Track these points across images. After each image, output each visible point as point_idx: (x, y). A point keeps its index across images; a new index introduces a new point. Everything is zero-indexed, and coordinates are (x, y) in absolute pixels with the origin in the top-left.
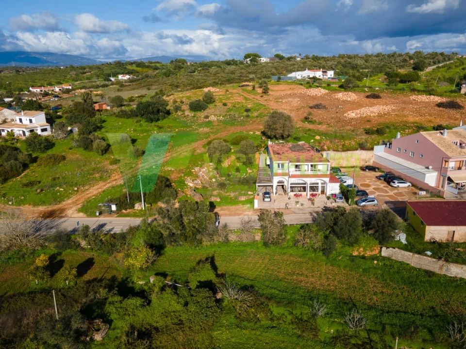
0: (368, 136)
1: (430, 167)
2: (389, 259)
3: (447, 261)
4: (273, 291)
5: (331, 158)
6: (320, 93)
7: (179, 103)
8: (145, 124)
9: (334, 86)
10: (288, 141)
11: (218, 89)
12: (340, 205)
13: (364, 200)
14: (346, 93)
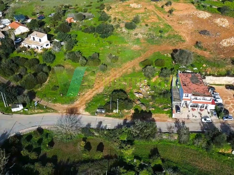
4: (186, 170)
5: (210, 80)
6: (205, 16)
7: (117, 20)
8: (101, 39)
9: (214, 7)
10: (187, 67)
11: (139, 6)
12: (214, 119)
13: (227, 118)
14: (222, 19)
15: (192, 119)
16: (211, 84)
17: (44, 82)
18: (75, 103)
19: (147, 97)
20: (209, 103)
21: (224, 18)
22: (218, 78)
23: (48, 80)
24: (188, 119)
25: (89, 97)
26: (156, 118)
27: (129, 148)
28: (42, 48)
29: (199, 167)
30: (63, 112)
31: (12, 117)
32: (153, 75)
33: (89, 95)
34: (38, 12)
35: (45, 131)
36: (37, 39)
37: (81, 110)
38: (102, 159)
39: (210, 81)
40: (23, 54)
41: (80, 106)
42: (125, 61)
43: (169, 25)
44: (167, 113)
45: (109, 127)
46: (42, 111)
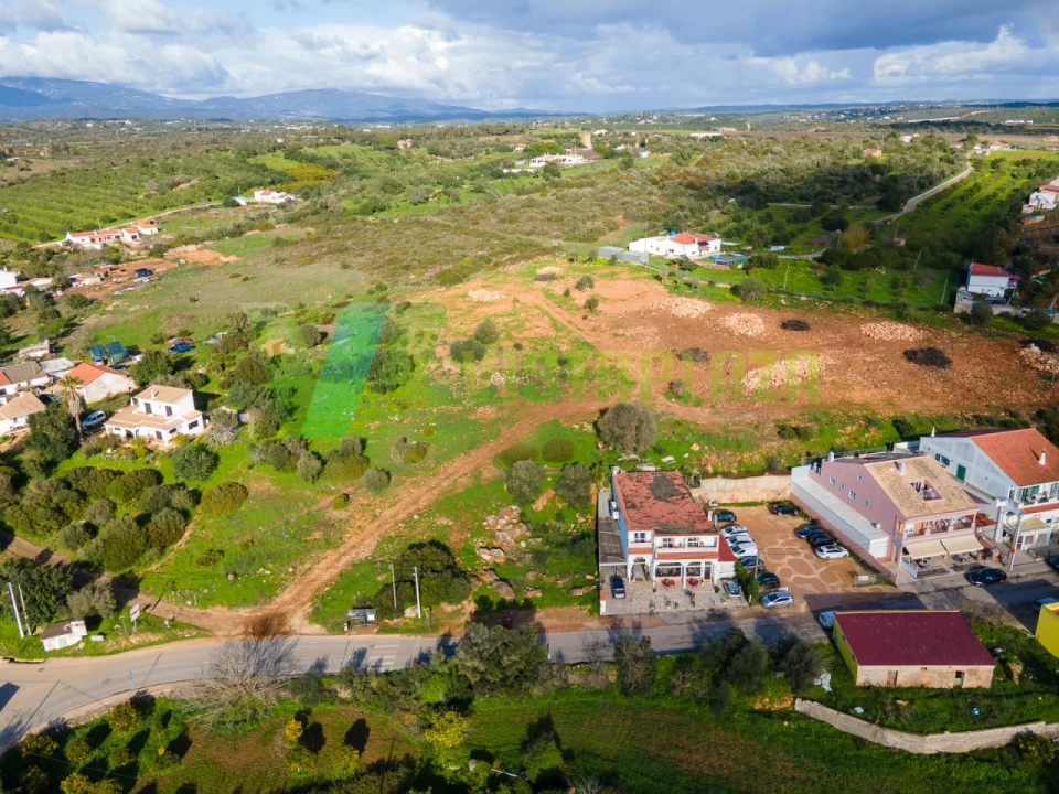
0: (782, 442)
1: (879, 526)
2: (804, 716)
3: (882, 725)
4: (645, 780)
5: (718, 490)
6: (695, 312)
7: (427, 337)
8: (373, 397)
9: (721, 285)
10: (643, 455)
11: (497, 296)
12: (734, 604)
13: (773, 598)
14: (745, 316)
15: (664, 613)
16: (725, 505)
17: (174, 540)
18: (278, 600)
19: (520, 560)
20: (711, 555)
21: (750, 312)
22: (740, 483)
23: (187, 534)
24: (651, 614)
25: (326, 576)
26: (547, 623)
27: (451, 721)
28: (175, 435)
29: (690, 763)
30: (233, 633)
31: (41, 670)
32: (537, 488)
33: (325, 569)
34: (175, 331)
35: (158, 705)
36: (158, 408)
37: (297, 621)
38: (358, 775)
39: (720, 494)
40: (107, 460)
41: (292, 607)
42: (449, 457)
43: (585, 343)
44: (583, 601)
45: (390, 664)
46: (157, 639)
